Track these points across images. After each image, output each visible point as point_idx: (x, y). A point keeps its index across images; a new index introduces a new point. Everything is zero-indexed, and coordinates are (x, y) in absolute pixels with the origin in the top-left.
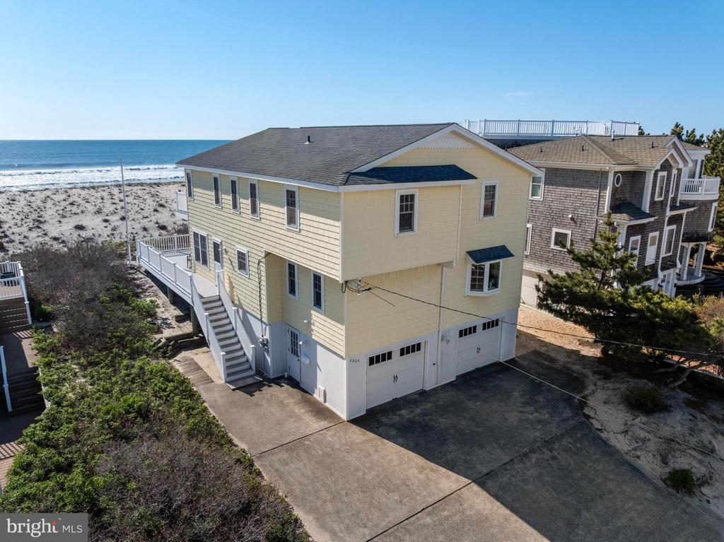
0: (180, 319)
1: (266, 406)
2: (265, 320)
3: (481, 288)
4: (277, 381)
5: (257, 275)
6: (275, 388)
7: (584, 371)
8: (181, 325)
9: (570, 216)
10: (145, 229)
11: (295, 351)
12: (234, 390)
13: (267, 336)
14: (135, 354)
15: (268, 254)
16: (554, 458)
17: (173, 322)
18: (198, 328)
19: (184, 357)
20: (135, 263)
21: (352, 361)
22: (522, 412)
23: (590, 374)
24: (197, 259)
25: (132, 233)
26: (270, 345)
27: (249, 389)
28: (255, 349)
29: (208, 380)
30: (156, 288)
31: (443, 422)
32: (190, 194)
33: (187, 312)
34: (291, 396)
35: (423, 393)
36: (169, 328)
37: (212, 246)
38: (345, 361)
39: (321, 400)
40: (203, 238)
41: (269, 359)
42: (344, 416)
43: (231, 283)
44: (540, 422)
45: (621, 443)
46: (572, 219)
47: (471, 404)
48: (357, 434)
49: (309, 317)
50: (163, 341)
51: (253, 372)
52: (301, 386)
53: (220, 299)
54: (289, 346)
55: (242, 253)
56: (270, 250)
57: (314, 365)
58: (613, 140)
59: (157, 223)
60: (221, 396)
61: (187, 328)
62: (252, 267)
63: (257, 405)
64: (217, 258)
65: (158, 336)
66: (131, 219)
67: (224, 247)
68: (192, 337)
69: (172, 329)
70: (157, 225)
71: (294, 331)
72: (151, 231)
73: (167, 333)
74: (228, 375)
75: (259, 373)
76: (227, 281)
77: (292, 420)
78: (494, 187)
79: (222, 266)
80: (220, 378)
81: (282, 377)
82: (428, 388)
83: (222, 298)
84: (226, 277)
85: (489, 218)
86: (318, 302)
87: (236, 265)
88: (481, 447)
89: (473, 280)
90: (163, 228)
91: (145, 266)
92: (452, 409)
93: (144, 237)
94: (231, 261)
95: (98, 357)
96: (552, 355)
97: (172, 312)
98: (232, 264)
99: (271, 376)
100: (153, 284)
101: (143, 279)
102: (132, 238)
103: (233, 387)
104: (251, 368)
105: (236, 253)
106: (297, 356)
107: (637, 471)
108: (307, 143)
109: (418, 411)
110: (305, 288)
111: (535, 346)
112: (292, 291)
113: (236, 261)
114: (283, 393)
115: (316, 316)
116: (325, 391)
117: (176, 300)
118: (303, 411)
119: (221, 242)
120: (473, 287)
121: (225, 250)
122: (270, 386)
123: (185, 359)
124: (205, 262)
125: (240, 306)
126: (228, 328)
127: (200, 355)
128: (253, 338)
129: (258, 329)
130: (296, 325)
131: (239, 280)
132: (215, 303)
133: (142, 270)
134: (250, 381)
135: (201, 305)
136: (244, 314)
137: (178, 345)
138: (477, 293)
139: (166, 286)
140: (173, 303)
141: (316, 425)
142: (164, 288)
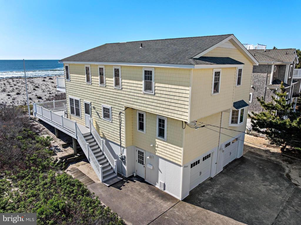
0: (64, 146)
1: (131, 195)
2: (123, 144)
3: (236, 122)
4: (131, 178)
5: (118, 121)
6: (131, 183)
7: (278, 160)
8: (66, 149)
9: (252, 86)
10: (30, 99)
11: (141, 160)
12: (109, 187)
13: (125, 154)
14: (45, 169)
15: (127, 108)
17: (62, 149)
18: (79, 150)
19: (72, 168)
21: (185, 167)
22: (265, 185)
23: (281, 161)
24: (72, 112)
25: (24, 101)
26: (126, 159)
27: (118, 185)
28: (117, 162)
29: (91, 181)
30: (46, 129)
31: (231, 195)
32: (68, 78)
33: (69, 141)
34: (143, 187)
35: (211, 179)
36: (60, 151)
37: (84, 105)
38: (182, 167)
39: (162, 189)
40: (77, 102)
41: (126, 167)
42: (180, 198)
43: (97, 125)
44: (277, 190)
46: (253, 87)
47: (238, 183)
49: (155, 143)
50: (59, 160)
51: (116, 175)
52: (146, 181)
53: (91, 134)
54: (137, 159)
55: (106, 109)
56: (129, 106)
57: (157, 170)
58: (265, 51)
59: (37, 96)
60: (103, 191)
61: (70, 151)
62: (115, 116)
63: (126, 195)
64: (87, 111)
65: (55, 157)
66: (22, 94)
67: (93, 106)
68: (74, 156)
69: (62, 152)
70: (37, 97)
71: (140, 150)
72: (34, 100)
73: (59, 155)
74: (104, 177)
75: (119, 175)
76: (95, 124)
77: (150, 203)
78: (241, 70)
79: (91, 116)
80: (98, 180)
81: (133, 176)
82: (213, 176)
83: (92, 134)
84: (94, 122)
85: (239, 86)
86: (161, 134)
87: (102, 115)
88: (259, 208)
89: (233, 118)
90: (40, 98)
92: (231, 187)
93: (31, 103)
94: (98, 113)
95: (23, 173)
96: (258, 153)
97: (59, 143)
98: (98, 115)
99: (127, 176)
100: (44, 127)
101: (38, 125)
102: (24, 104)
103: (108, 185)
104: (114, 172)
105: (102, 108)
106: (143, 164)
108: (141, 47)
109: (215, 190)
110: (151, 127)
112: (141, 127)
113: (102, 113)
114: (136, 185)
115: (159, 142)
116: (164, 184)
117: (61, 135)
118: (154, 196)
119: (91, 103)
120: (232, 122)
121: (94, 107)
122: (128, 182)
123: (73, 169)
124: (78, 114)
125: (104, 137)
126: (99, 150)
127: (81, 166)
128: (115, 156)
129: (117, 151)
130: (143, 148)
131: (104, 123)
132: (88, 137)
133: (37, 120)
134: (116, 180)
135: (84, 139)
136: (107, 142)
137: (68, 161)
138: (234, 125)
139: (54, 128)
140: (59, 137)
141: (166, 205)
142: (51, 129)
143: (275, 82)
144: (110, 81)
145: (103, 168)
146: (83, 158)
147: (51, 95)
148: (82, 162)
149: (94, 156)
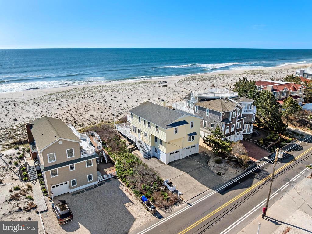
1: (152, 161)
2: (151, 146)
3: (190, 140)
4: (153, 157)
5: (149, 138)
9: (214, 121)
10: (109, 116)
11: (156, 152)
13: (151, 149)
14: (125, 152)
15: (151, 134)
16: (200, 170)
17: (129, 145)
18: (136, 146)
20: (116, 129)
21: (167, 154)
22: (197, 163)
24: (133, 131)
26: (151, 151)
27: (148, 159)
28: (148, 151)
29: (140, 157)
30: (122, 136)
31: (182, 164)
32: (132, 118)
33: (132, 142)
34: (156, 160)
35: (179, 160)
37: (138, 130)
40: (135, 128)
41: (151, 153)
42: (165, 163)
43: (142, 138)
44: (199, 165)
45: (212, 168)
47: (188, 162)
48: (168, 166)
49: (159, 146)
50: (129, 149)
51: (148, 155)
52: (157, 158)
54: (155, 151)
55: (146, 133)
56: (152, 134)
57: (160, 154)
60: (143, 160)
61: (132, 146)
62: (148, 136)
63: (150, 161)
64: (139, 132)
65: (127, 148)
72: (110, 116)
73: (129, 147)
74: (144, 156)
75: (149, 155)
77: (157, 164)
78: (193, 122)
79: (140, 134)
80: (142, 156)
81: (153, 156)
83: (141, 141)
84: (141, 136)
85: (192, 128)
86: (161, 144)
87: (144, 135)
88: (188, 168)
89: (189, 139)
90: (113, 115)
91: (118, 130)
92: (184, 162)
93: (109, 118)
97: (128, 142)
99: (151, 156)
101: (119, 134)
103: (145, 158)
105: (144, 133)
107: (213, 172)
108: (158, 112)
109: (179, 163)
110: (159, 142)
111: (204, 150)
112: (156, 141)
114: (154, 159)
115: (161, 146)
116: (162, 159)
117: (129, 139)
118: (158, 162)
119: (140, 130)
120: (189, 140)
121: (141, 132)
123: (134, 153)
124: (135, 132)
125: (144, 142)
126: (143, 147)
127: (136, 152)
128: (148, 149)
129: (149, 147)
130: (157, 147)
131: (145, 137)
132: (139, 142)
133: (118, 131)
134: (148, 157)
135: (138, 143)
136: (146, 144)
137: (132, 150)
138: (189, 141)
139: (126, 137)
140: (128, 140)
141: (161, 165)
142: (125, 137)
143: (223, 121)
144: (147, 125)
145: (144, 153)
146: (137, 149)
147: (118, 113)
148: (137, 150)
149: (141, 149)
